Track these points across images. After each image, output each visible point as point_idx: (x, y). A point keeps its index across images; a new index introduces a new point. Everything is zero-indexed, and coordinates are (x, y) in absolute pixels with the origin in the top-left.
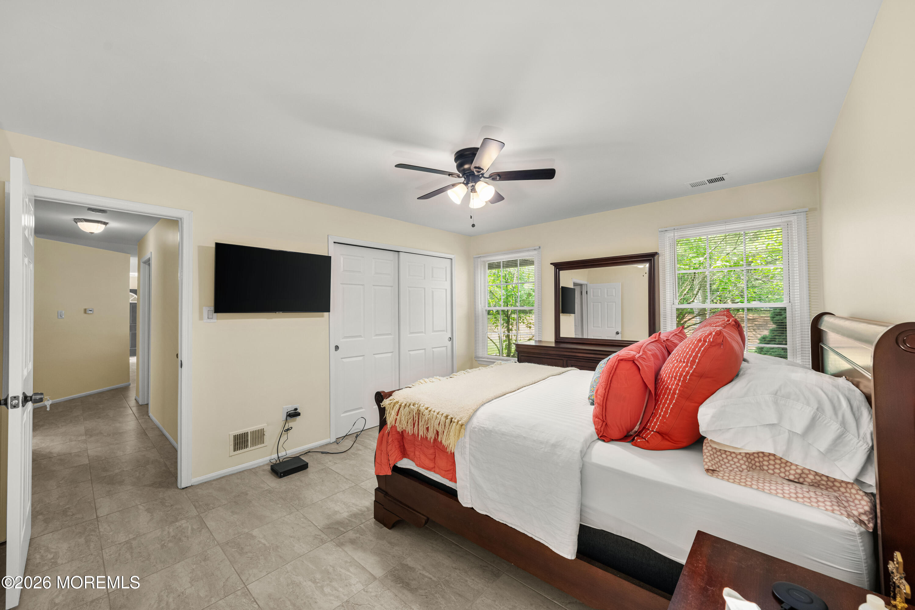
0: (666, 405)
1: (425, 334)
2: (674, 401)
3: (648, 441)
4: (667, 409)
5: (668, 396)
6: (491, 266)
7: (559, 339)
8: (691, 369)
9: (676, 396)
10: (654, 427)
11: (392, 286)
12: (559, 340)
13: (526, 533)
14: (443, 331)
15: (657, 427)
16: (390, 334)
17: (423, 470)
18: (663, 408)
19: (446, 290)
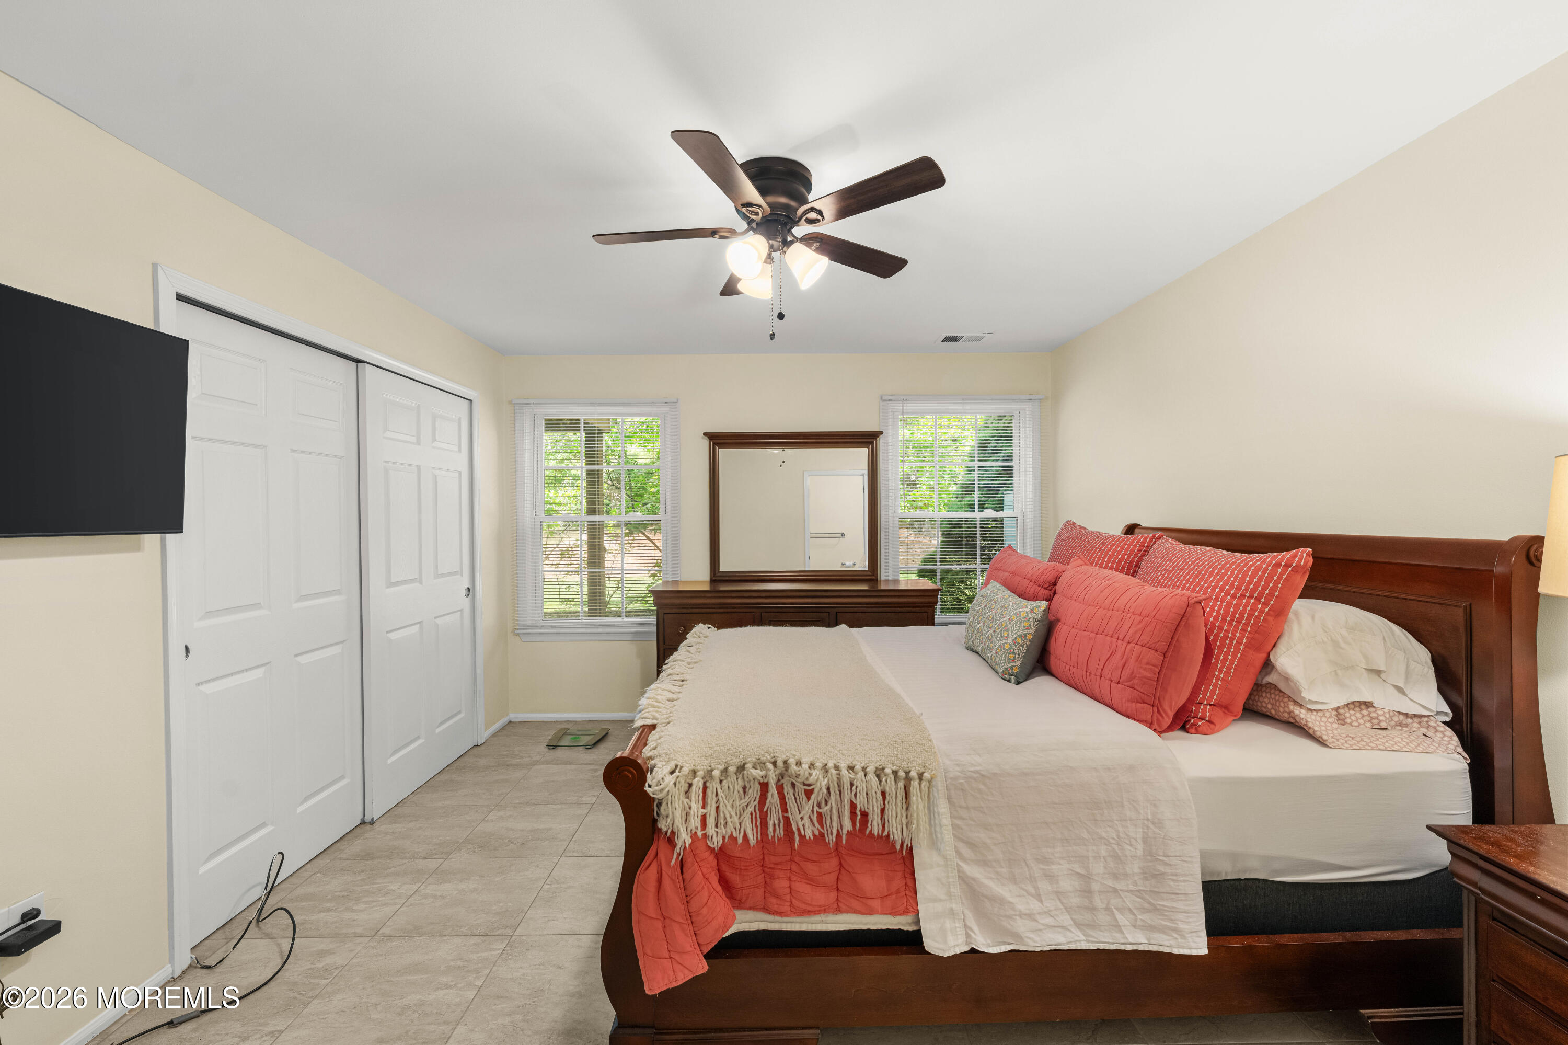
0: (1228, 663)
1: (421, 583)
2: (1239, 655)
3: (1209, 721)
4: (1229, 668)
5: (1229, 649)
6: (553, 425)
7: (718, 575)
8: (1265, 606)
9: (1242, 647)
10: (1211, 697)
11: (341, 457)
12: (717, 577)
13: (1102, 947)
14: (455, 573)
15: (1215, 697)
16: (337, 592)
17: (817, 918)
18: (1222, 667)
19: (460, 473)
